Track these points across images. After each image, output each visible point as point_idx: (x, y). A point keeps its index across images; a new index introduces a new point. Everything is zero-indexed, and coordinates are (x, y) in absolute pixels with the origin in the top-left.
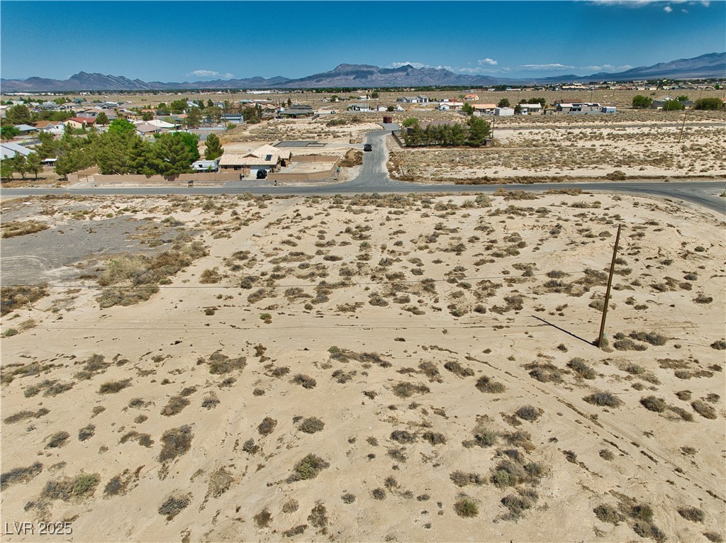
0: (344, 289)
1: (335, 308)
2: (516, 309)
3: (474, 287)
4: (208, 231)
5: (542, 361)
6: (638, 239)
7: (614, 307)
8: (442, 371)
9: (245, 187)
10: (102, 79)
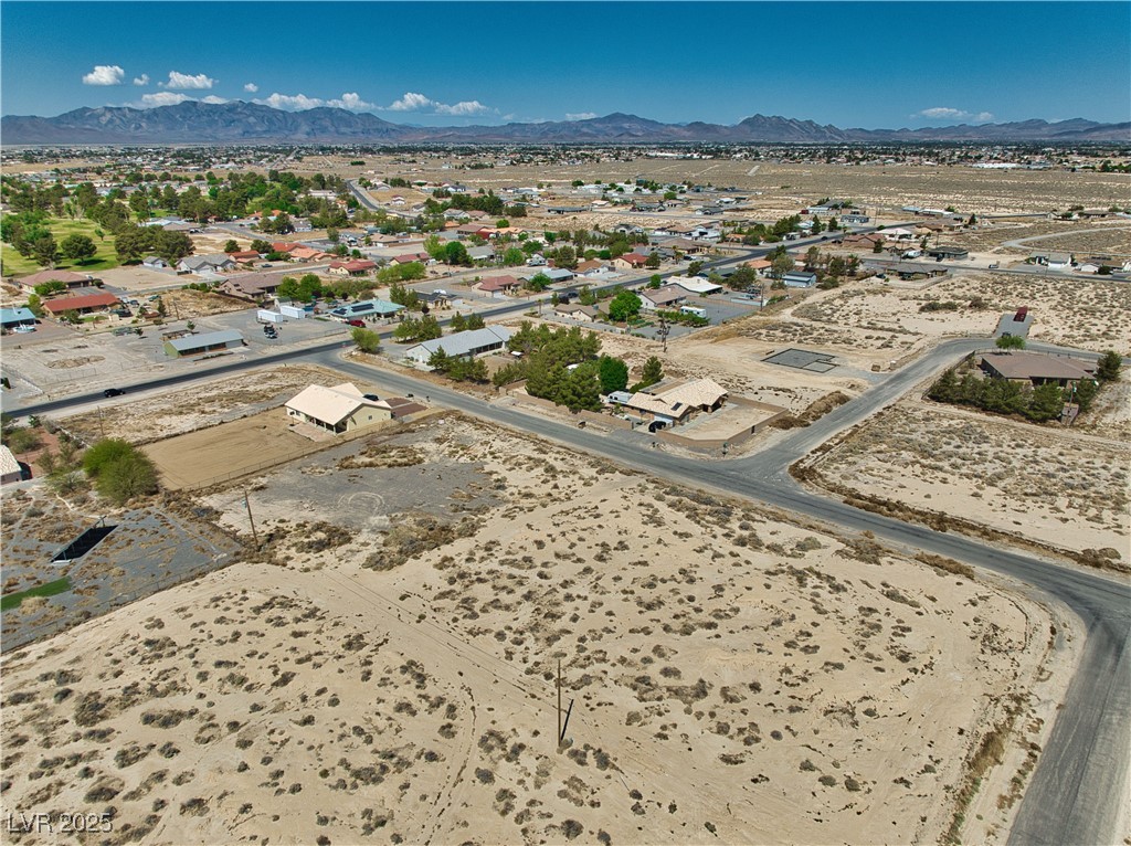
0: (503, 612)
1: (470, 627)
2: (574, 688)
3: (585, 653)
4: (510, 504)
5: (506, 734)
7: (643, 724)
8: (444, 707)
9: (625, 442)
10: (781, 124)
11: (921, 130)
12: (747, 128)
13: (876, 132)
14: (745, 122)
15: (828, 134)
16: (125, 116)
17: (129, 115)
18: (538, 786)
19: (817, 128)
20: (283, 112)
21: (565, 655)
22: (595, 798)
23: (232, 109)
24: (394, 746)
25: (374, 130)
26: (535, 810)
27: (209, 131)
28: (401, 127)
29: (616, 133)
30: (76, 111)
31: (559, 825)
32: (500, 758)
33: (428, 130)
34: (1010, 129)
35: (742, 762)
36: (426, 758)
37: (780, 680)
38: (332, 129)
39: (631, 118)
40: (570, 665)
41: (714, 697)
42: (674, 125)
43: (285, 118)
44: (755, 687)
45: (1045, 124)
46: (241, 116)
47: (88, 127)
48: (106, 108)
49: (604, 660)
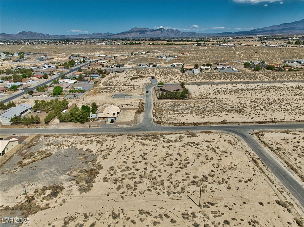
0: (141, 184)
1: (139, 192)
2: (183, 192)
3: (174, 183)
4: (100, 155)
5: (186, 212)
6: (220, 161)
7: (206, 191)
8: (164, 216)
9: (107, 128)
18: (208, 219)
22: (221, 213)
26: (215, 224)
31: (224, 223)
32: (193, 219)
35: (231, 187)
37: (215, 167)
40: (175, 188)
41: (209, 178)
44: (213, 171)
49: (180, 182)
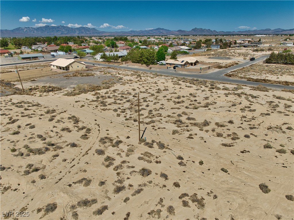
10: (202, 30)
11: (238, 31)
12: (193, 31)
13: (227, 32)
14: (192, 30)
15: (214, 33)
16: (30, 29)
17: (31, 29)
18: (128, 155)
19: (211, 31)
20: (72, 28)
21: (143, 115)
22: (158, 160)
23: (58, 27)
24: (56, 142)
25: (95, 33)
26: (125, 165)
27: (52, 33)
28: (102, 32)
29: (159, 33)
30: (18, 28)
31: (138, 171)
32: (109, 146)
33: (110, 32)
34: (262, 31)
35: (233, 146)
36: (71, 146)
37: (242, 120)
38: (85, 32)
39: (163, 29)
40: (146, 118)
41: (212, 126)
42: (174, 31)
43: (72, 29)
44: (231, 122)
45: (271, 30)
46: (61, 29)
47: (20, 32)
48: (25, 27)
49: (161, 116)
